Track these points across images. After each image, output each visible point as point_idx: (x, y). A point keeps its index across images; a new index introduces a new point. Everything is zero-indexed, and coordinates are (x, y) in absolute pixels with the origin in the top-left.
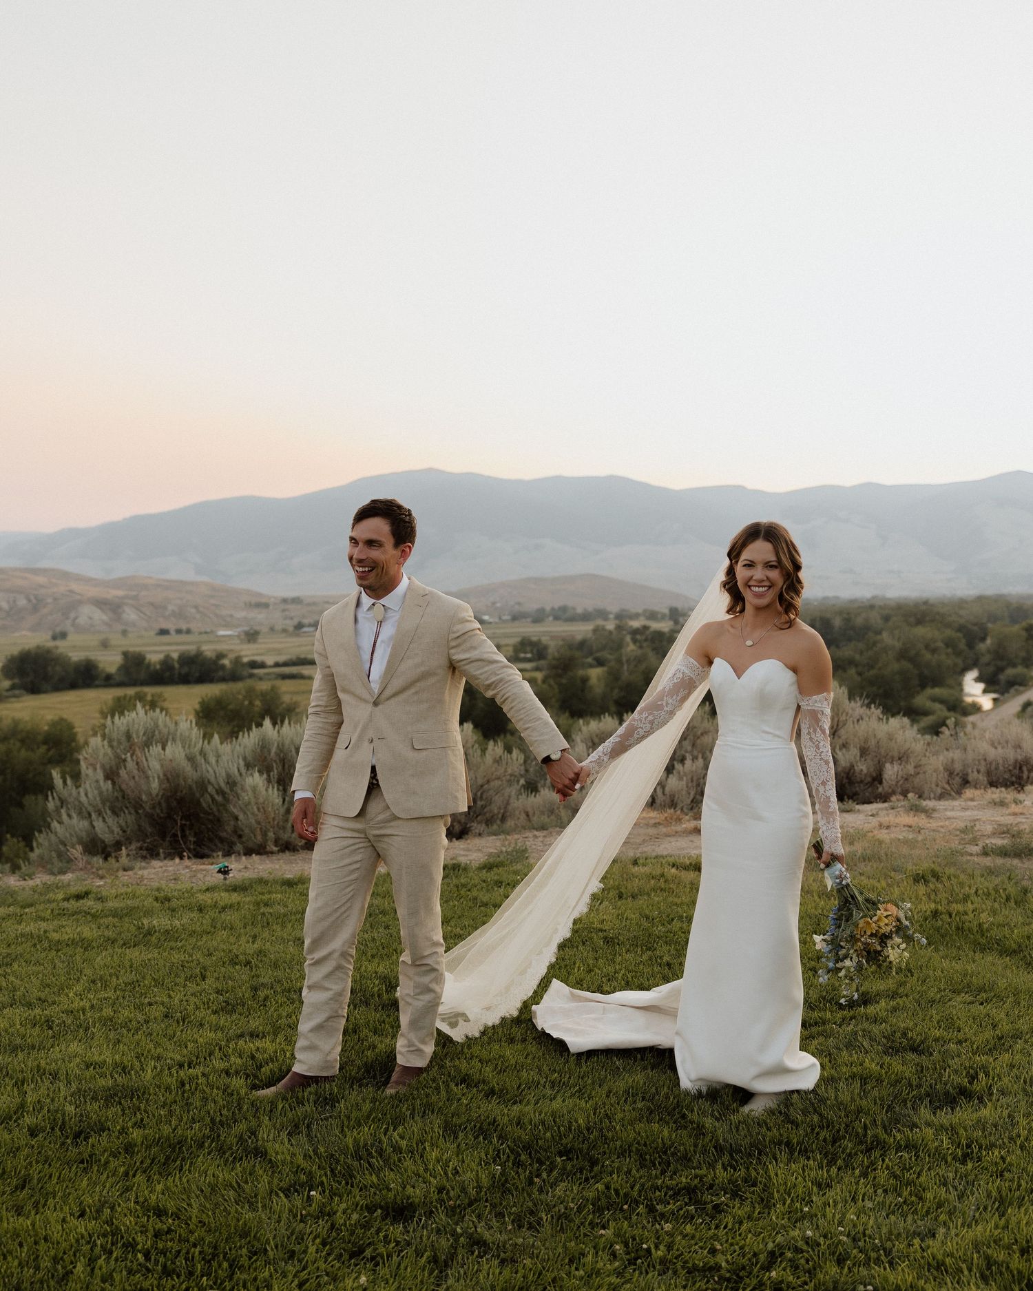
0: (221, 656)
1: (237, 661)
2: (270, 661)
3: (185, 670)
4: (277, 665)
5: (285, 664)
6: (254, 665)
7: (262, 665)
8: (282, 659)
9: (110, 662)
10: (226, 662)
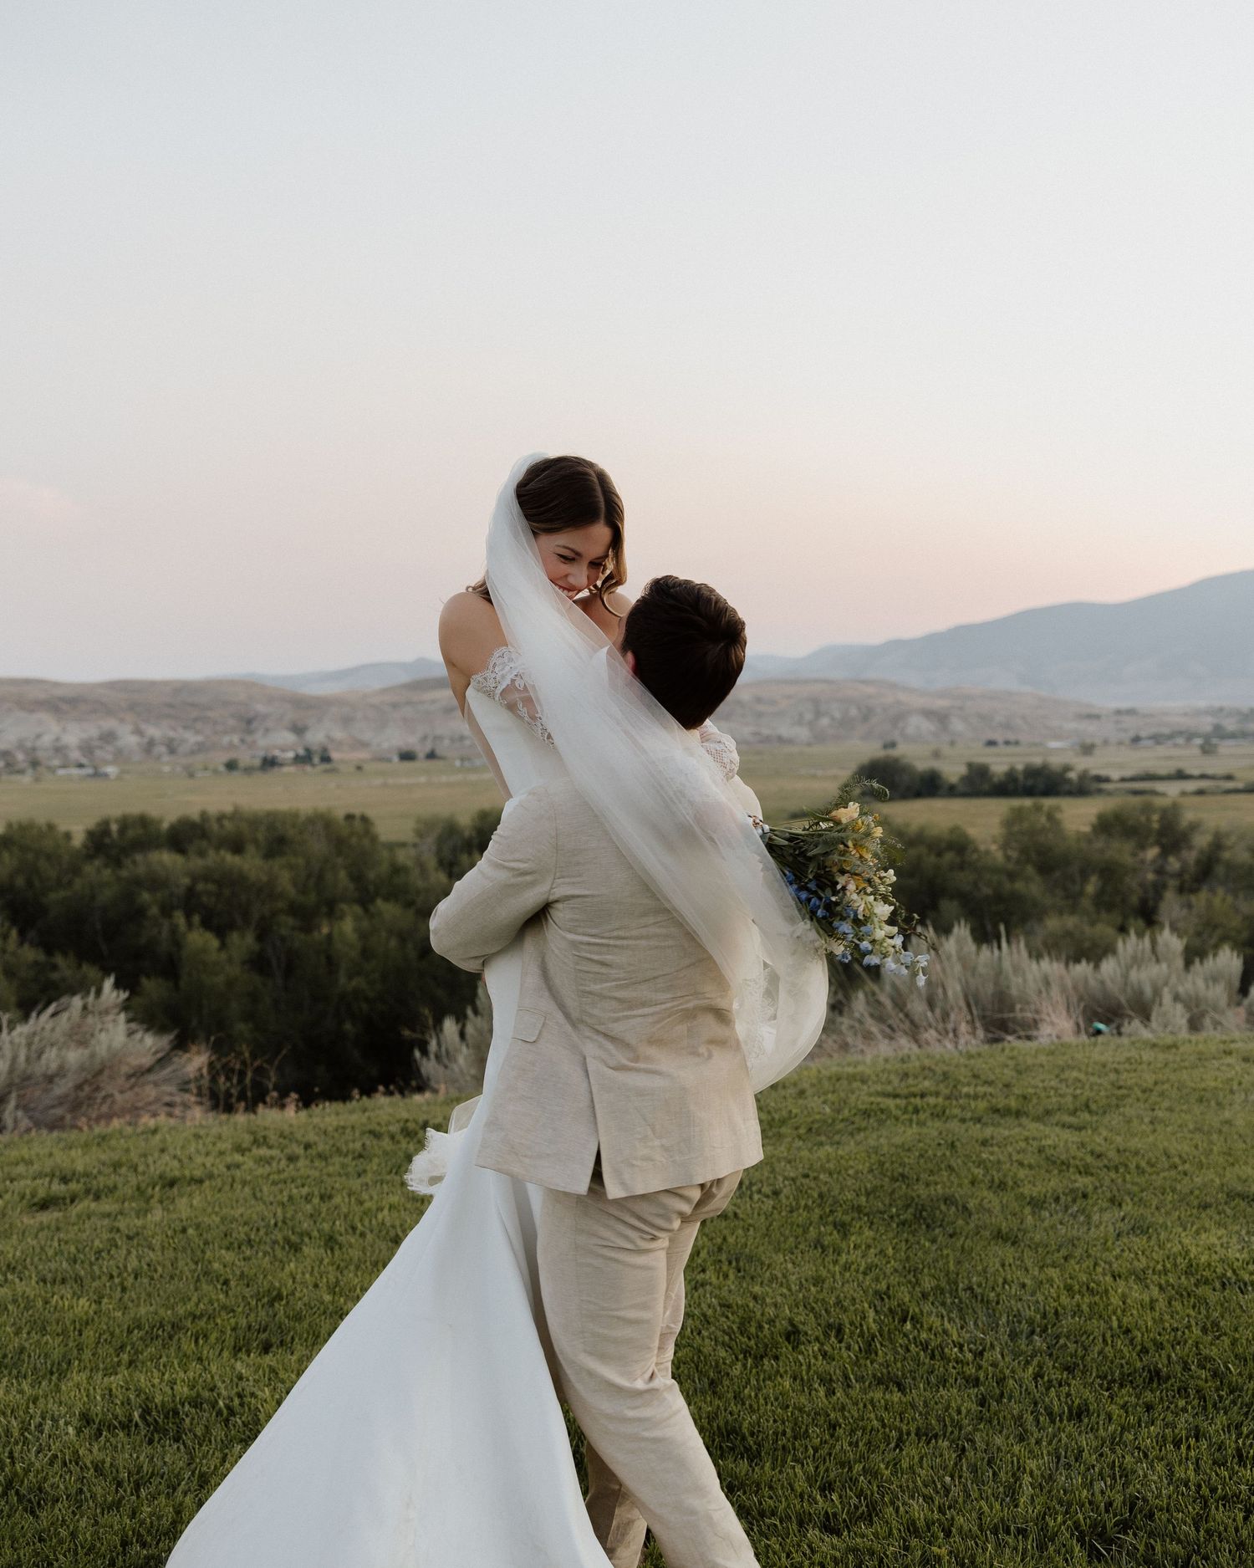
0: (1067, 768)
1: (1084, 776)
2: (1115, 775)
3: (1030, 782)
4: (1123, 780)
5: (1133, 779)
6: (1100, 779)
7: (1107, 780)
8: (1128, 773)
9: (953, 771)
10: (1072, 775)
